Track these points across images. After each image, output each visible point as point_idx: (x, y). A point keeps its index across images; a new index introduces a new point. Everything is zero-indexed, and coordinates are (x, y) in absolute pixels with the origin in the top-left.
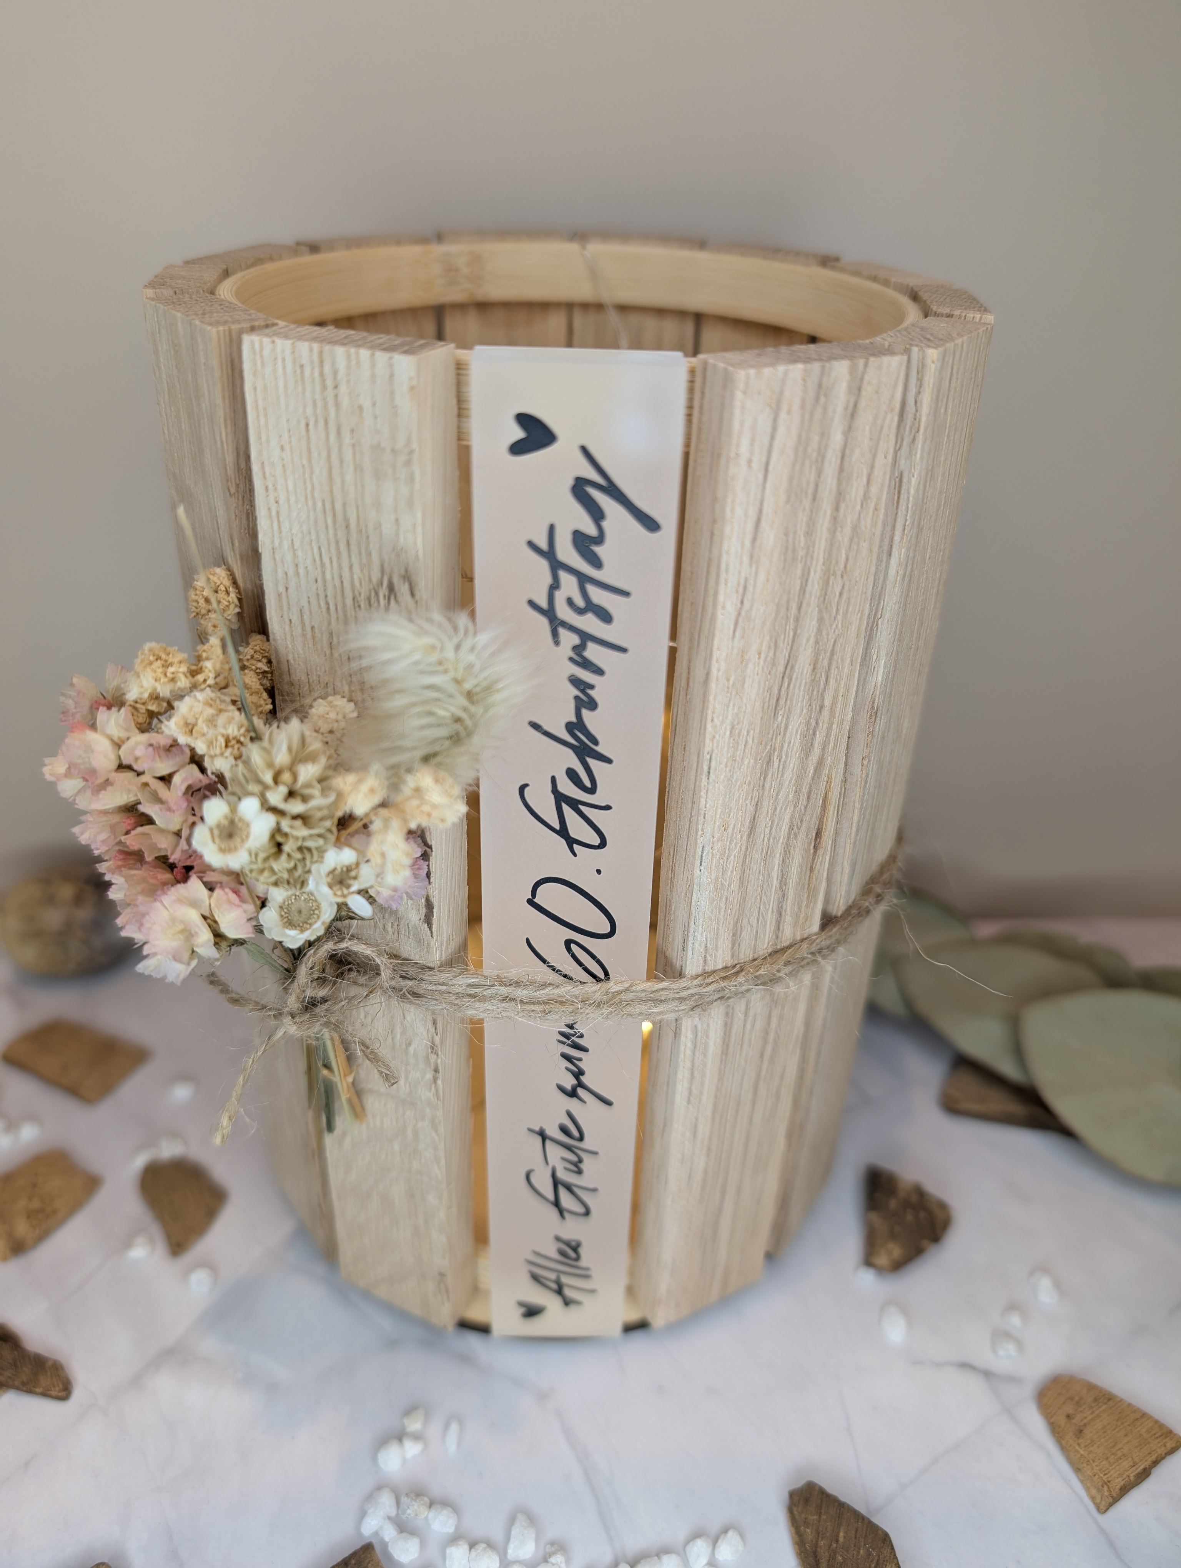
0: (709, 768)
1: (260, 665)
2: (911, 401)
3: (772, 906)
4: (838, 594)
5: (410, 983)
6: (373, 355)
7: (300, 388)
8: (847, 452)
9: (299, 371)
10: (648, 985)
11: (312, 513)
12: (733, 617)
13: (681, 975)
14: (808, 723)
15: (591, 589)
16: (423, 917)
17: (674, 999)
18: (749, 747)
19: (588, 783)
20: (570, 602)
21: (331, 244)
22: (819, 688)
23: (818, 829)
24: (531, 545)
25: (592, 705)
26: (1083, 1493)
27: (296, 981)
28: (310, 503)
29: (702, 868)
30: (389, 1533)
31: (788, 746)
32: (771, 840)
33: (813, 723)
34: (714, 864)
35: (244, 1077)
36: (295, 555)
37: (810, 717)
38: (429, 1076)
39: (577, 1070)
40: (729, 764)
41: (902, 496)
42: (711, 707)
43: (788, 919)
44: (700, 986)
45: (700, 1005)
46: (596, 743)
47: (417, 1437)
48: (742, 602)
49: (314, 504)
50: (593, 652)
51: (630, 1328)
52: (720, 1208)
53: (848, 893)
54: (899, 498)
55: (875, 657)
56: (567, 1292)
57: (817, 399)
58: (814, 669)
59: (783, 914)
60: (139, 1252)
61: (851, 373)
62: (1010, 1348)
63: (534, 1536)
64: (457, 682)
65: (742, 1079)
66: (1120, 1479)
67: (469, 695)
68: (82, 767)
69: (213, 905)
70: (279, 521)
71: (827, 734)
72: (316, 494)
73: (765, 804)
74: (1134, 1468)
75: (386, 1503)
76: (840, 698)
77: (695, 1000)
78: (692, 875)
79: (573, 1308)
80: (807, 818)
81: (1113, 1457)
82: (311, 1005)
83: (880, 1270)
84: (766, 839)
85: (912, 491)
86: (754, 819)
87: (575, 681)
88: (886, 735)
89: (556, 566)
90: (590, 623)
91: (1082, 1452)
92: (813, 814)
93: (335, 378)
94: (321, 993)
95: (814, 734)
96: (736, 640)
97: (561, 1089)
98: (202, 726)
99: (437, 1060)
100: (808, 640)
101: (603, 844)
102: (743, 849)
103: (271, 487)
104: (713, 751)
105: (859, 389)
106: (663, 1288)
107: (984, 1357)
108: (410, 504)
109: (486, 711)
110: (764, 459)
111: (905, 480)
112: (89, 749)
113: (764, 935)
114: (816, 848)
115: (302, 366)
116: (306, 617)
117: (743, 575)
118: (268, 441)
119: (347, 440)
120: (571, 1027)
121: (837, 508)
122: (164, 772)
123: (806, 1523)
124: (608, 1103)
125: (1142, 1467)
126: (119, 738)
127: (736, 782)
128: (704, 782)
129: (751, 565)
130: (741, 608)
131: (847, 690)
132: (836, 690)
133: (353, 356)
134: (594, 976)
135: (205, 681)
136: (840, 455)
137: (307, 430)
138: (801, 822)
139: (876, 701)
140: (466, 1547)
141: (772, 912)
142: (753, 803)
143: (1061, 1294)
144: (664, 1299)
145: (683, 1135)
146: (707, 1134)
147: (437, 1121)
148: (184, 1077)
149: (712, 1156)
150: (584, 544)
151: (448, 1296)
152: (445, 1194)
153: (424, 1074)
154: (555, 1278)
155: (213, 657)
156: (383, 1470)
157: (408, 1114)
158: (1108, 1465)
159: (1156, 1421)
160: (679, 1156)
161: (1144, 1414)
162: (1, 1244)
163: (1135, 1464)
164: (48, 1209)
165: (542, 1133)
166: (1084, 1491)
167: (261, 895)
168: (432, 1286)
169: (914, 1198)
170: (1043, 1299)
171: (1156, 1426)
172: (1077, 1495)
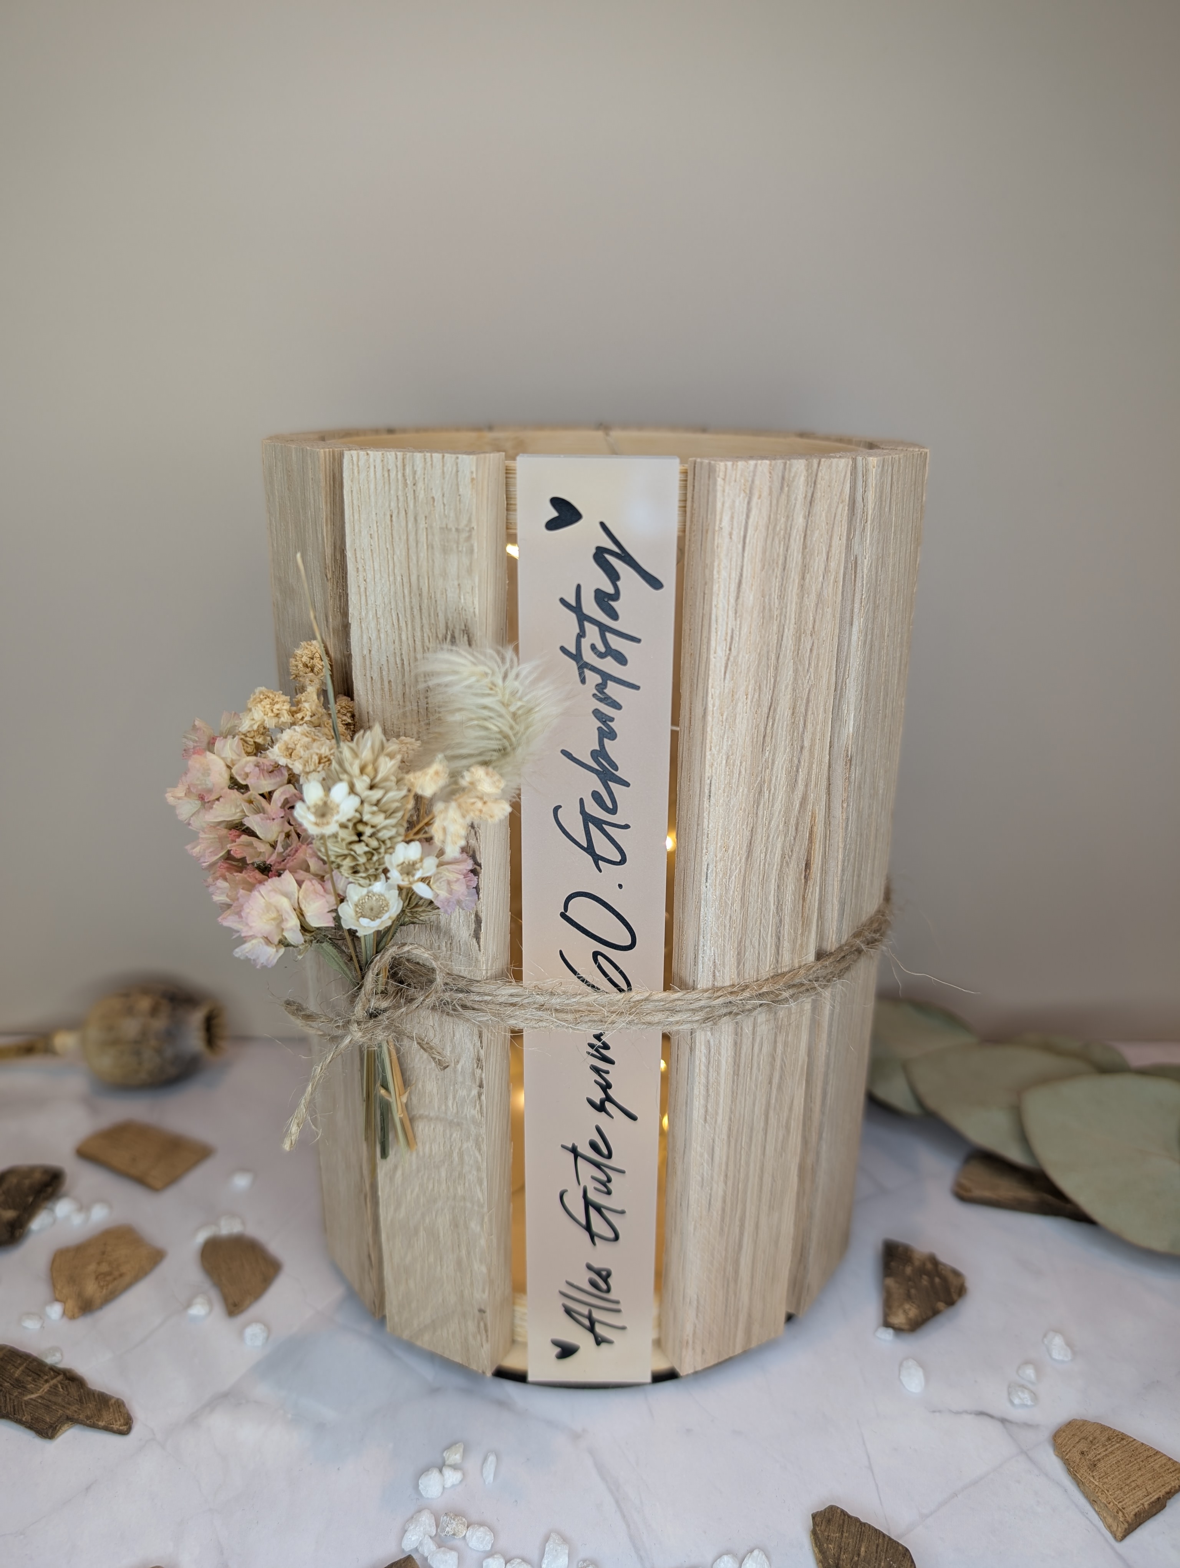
0: (710, 792)
1: (345, 718)
2: (859, 498)
3: (771, 930)
4: (809, 650)
5: (461, 995)
6: (443, 456)
7: (387, 488)
8: (809, 532)
9: (386, 475)
10: (665, 994)
11: (392, 587)
12: (724, 662)
13: (694, 988)
14: (791, 761)
15: (609, 636)
16: (472, 933)
17: (687, 1010)
18: (742, 776)
19: (610, 805)
20: (593, 647)
22: (798, 730)
23: (807, 861)
24: (563, 601)
25: (612, 735)
26: (1100, 1524)
27: (363, 989)
28: (391, 579)
29: (708, 884)
30: (428, 1548)
31: (776, 780)
32: (767, 865)
33: (796, 762)
34: (718, 882)
35: (313, 1085)
36: (378, 623)
37: (793, 756)
38: (475, 1092)
39: (604, 1083)
40: (727, 790)
41: (858, 575)
42: (709, 737)
43: (786, 944)
44: (710, 998)
45: (711, 1018)
46: (617, 769)
47: (455, 1467)
48: (730, 649)
49: (395, 579)
50: (612, 689)
51: (659, 1378)
52: (740, 1246)
53: (839, 930)
54: (855, 577)
55: (846, 712)
56: (599, 1329)
57: (782, 488)
58: (793, 713)
59: (781, 939)
60: (198, 1310)
61: (807, 470)
62: (1025, 1398)
63: (567, 1551)
64: (506, 705)
65: (754, 1105)
66: (1134, 1506)
67: (514, 715)
68: (200, 787)
69: (301, 897)
70: (366, 596)
71: (809, 772)
72: (396, 571)
73: (759, 830)
74: (1148, 1498)
75: (426, 1520)
76: (817, 741)
77: (707, 1012)
78: (700, 891)
79: (604, 1346)
80: (796, 849)
81: (1127, 1487)
82: (374, 1015)
83: (898, 1330)
84: (762, 864)
85: (865, 571)
86: (750, 844)
87: (597, 713)
88: (862, 786)
89: (582, 618)
90: (609, 665)
91: (1097, 1484)
92: (801, 845)
93: (414, 478)
94: (384, 1004)
95: (797, 771)
96: (726, 681)
97: (591, 1102)
98: (299, 750)
99: (481, 1075)
100: (786, 687)
101: (623, 861)
102: (743, 871)
103: (361, 569)
104: (712, 777)
105: (815, 483)
106: (689, 1329)
107: (1001, 1407)
108: (470, 571)
109: (527, 728)
110: (742, 533)
111: (859, 562)
112: (207, 772)
113: (766, 957)
114: (806, 878)
115: (389, 470)
116: (384, 673)
117: (730, 626)
118: (360, 532)
119: (422, 525)
120: (598, 1037)
121: (803, 578)
122: (266, 789)
123: (828, 1539)
124: (633, 1118)
125: (1156, 1497)
126: (232, 761)
127: (733, 807)
128: (706, 805)
129: (736, 619)
130: (729, 654)
131: (823, 735)
132: (814, 734)
133: (428, 459)
134: (615, 985)
135: (303, 718)
136: (803, 535)
137: (391, 521)
138: (792, 851)
139: (850, 750)
140: (502, 1561)
141: (772, 936)
142: (749, 829)
143: (1074, 1353)
144: (691, 1342)
145: (702, 1155)
146: (724, 1159)
147: (480, 1139)
148: (244, 1170)
149: (730, 1183)
150: (604, 599)
151: (487, 1336)
152: (486, 1219)
153: (470, 1090)
154: (586, 1312)
155: (310, 701)
156: (423, 1493)
157: (454, 1135)
158: (1122, 1495)
159: (1170, 1459)
160: (699, 1178)
161: (1157, 1452)
162: (70, 1303)
163: (1148, 1494)
164: (116, 1273)
165: (574, 1150)
166: (1101, 1522)
167: (341, 893)
168: (471, 1326)
169: (929, 1266)
170: (1056, 1355)
171: (1169, 1463)
172: (1094, 1525)
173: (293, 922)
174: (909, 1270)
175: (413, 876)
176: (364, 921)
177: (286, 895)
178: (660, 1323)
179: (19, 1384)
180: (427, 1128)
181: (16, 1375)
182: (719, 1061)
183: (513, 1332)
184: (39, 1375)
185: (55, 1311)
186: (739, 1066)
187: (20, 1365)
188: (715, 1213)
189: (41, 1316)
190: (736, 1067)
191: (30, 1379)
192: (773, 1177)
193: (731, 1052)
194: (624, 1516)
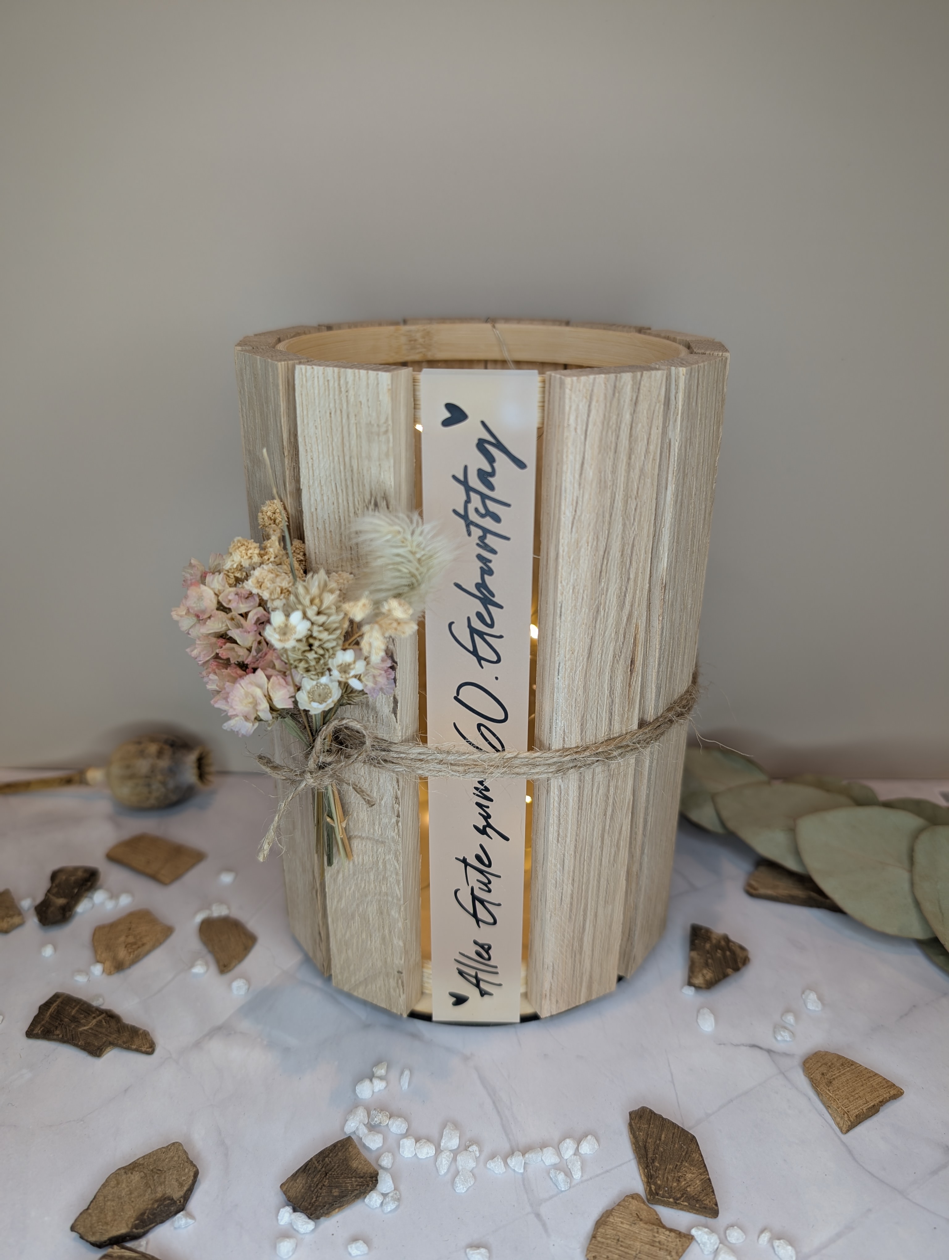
0: (561, 612)
1: (298, 556)
2: (672, 397)
3: (606, 708)
4: (634, 510)
5: (384, 753)
6: (368, 372)
7: (327, 393)
8: (634, 425)
9: (326, 383)
10: (528, 753)
11: (332, 464)
12: (571, 519)
13: (549, 749)
14: (621, 588)
15: (488, 502)
16: (391, 710)
17: (544, 765)
18: (584, 601)
19: (489, 621)
20: (477, 510)
21: (340, 326)
22: (626, 567)
23: (632, 659)
24: (454, 477)
25: (490, 572)
26: (832, 1122)
27: (314, 749)
28: (331, 458)
29: (559, 677)
30: (363, 1131)
31: (609, 602)
32: (602, 663)
33: (624, 589)
34: (566, 675)
35: (279, 816)
36: (321, 489)
37: (622, 585)
38: (394, 820)
39: (486, 815)
40: (573, 611)
41: (671, 454)
42: (560, 574)
43: (616, 718)
44: (561, 756)
45: (561, 770)
46: (493, 596)
47: (381, 1078)
48: (576, 511)
49: (333, 459)
50: (490, 540)
51: (525, 1019)
52: (584, 929)
53: (656, 707)
54: (669, 454)
55: (662, 552)
56: (483, 985)
57: (614, 394)
58: (622, 555)
59: (613, 714)
60: (199, 969)
61: (633, 380)
62: (786, 1035)
63: (458, 1135)
64: (413, 553)
65: (593, 830)
66: (856, 1111)
67: (419, 560)
68: (196, 609)
69: (269, 688)
70: (313, 470)
71: (633, 596)
72: (334, 453)
73: (597, 638)
74: (866, 1105)
75: (361, 1114)
76: (640, 574)
77: (559, 766)
78: (554, 682)
79: (486, 996)
80: (624, 650)
81: (852, 1098)
82: (322, 767)
83: (698, 988)
84: (599, 662)
85: (677, 450)
86: (590, 648)
87: (480, 557)
88: (674, 604)
89: (469, 489)
90: (487, 522)
91: (831, 1095)
92: (628, 648)
93: (346, 386)
94: (329, 759)
95: (625, 596)
96: (573, 534)
97: (476, 828)
98: (268, 584)
99: (398, 808)
100: (617, 536)
101: (499, 660)
102: (585, 667)
103: (309, 450)
104: (562, 601)
105: (639, 389)
106: (547, 986)
107: (768, 1041)
108: (387, 455)
109: (428, 570)
110: (584, 428)
111: (672, 444)
112: (200, 598)
113: (602, 727)
114: (632, 671)
115: (328, 381)
116: (327, 525)
117: (575, 495)
118: (308, 424)
119: (353, 420)
120: (481, 783)
121: (630, 458)
122: (243, 611)
123: (640, 1129)
124: (507, 839)
125: (872, 1104)
126: (219, 590)
127: (578, 622)
128: (558, 621)
129: (580, 489)
130: (575, 515)
131: (644, 569)
132: (637, 569)
133: (357, 374)
134: (494, 747)
135: (269, 559)
136: (629, 427)
137: (331, 417)
138: (621, 652)
139: (664, 579)
140: (413, 1140)
141: (606, 712)
142: (590, 637)
143: (823, 1004)
144: (548, 995)
145: (555, 866)
146: (572, 868)
147: (398, 853)
148: (228, 869)
149: (576, 885)
150: (484, 476)
151: (403, 990)
152: (402, 909)
153: (391, 819)
154: (474, 974)
155: (274, 546)
156: (359, 1095)
157: (380, 850)
158: (848, 1102)
159: (885, 1079)
160: (554, 882)
161: (876, 1074)
162: (108, 964)
163: (867, 1102)
164: (140, 943)
165: (464, 861)
166: (833, 1121)
167: (298, 684)
168: (393, 983)
169: (723, 943)
170: (811, 1006)
171: (884, 1081)
172: (828, 1123)
173: (265, 705)
174: (708, 946)
175: (349, 674)
176: (315, 705)
177: (260, 686)
178: (527, 982)
179: (74, 1019)
180: (360, 844)
181: (73, 1014)
182: (567, 799)
183: (422, 987)
184: (89, 1014)
185: (97, 969)
186: (582, 803)
187: (75, 1006)
188: (565, 906)
189: (87, 972)
190: (580, 804)
191: (82, 1016)
192: (608, 881)
193: (576, 794)
194: (498, 1112)
